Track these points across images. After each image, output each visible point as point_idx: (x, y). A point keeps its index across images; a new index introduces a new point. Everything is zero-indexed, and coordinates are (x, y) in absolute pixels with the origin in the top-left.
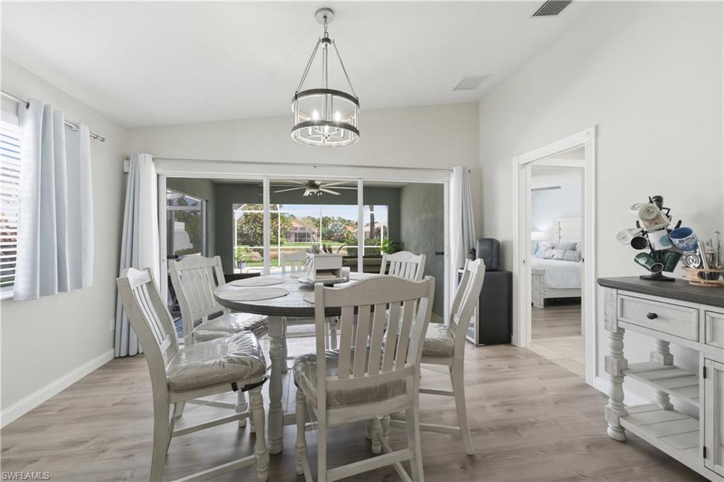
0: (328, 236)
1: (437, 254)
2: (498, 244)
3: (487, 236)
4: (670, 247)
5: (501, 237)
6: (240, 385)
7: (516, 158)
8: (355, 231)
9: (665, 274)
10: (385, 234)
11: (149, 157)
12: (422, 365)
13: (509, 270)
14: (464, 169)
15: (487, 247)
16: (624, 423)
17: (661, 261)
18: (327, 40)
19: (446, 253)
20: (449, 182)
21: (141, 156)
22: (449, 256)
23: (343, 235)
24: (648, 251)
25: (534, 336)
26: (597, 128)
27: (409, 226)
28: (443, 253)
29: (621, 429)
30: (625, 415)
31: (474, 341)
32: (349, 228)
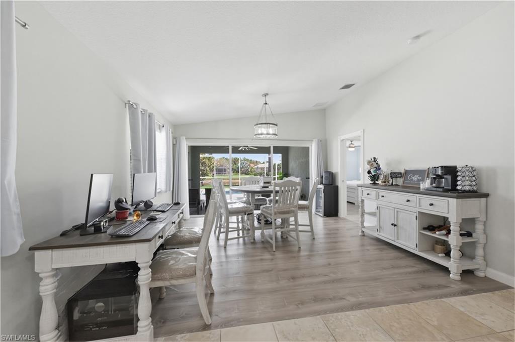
0: (236, 171)
1: (307, 178)
2: (333, 173)
3: (329, 170)
4: (376, 174)
5: (334, 171)
6: (247, 213)
7: (339, 137)
8: (256, 167)
9: (376, 182)
10: (278, 169)
11: (184, 137)
12: (299, 211)
13: (337, 185)
14: (318, 140)
15: (328, 175)
16: (363, 230)
17: (374, 178)
18: (266, 104)
19: (310, 178)
20: (312, 146)
21: (182, 137)
22: (312, 179)
23: (248, 170)
24: (371, 175)
25: (348, 214)
26: (364, 130)
27: (293, 165)
28: (309, 178)
29: (363, 232)
30: (364, 227)
31: (322, 215)
32: (252, 165)
